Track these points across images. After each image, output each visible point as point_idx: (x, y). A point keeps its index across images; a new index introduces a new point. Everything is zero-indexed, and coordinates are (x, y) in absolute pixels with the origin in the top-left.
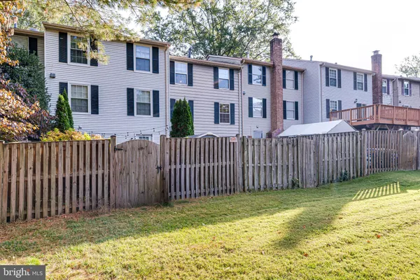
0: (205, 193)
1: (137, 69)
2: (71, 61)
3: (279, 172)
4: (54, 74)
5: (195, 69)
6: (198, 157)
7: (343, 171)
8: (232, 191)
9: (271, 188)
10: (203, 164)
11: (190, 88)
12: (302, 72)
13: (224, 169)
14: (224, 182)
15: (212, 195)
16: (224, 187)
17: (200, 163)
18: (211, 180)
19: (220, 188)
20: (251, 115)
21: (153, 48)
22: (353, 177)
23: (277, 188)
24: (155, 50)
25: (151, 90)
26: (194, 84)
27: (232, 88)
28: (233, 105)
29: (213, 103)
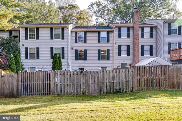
0: (36, 94)
1: (55, 39)
2: (30, 39)
3: (75, 87)
4: (24, 45)
5: (88, 34)
6: (33, 80)
7: (118, 88)
8: (48, 94)
9: (71, 94)
10: (35, 82)
11: (85, 44)
12: (156, 27)
13: (45, 85)
14: (45, 90)
15: (39, 95)
16: (45, 93)
17: (34, 82)
18: (39, 89)
19: (43, 93)
20: (120, 55)
21: (62, 28)
22: (126, 92)
23: (74, 94)
24: (63, 29)
25: (61, 47)
26: (87, 41)
27: (108, 41)
28: (108, 50)
29: (97, 50)
